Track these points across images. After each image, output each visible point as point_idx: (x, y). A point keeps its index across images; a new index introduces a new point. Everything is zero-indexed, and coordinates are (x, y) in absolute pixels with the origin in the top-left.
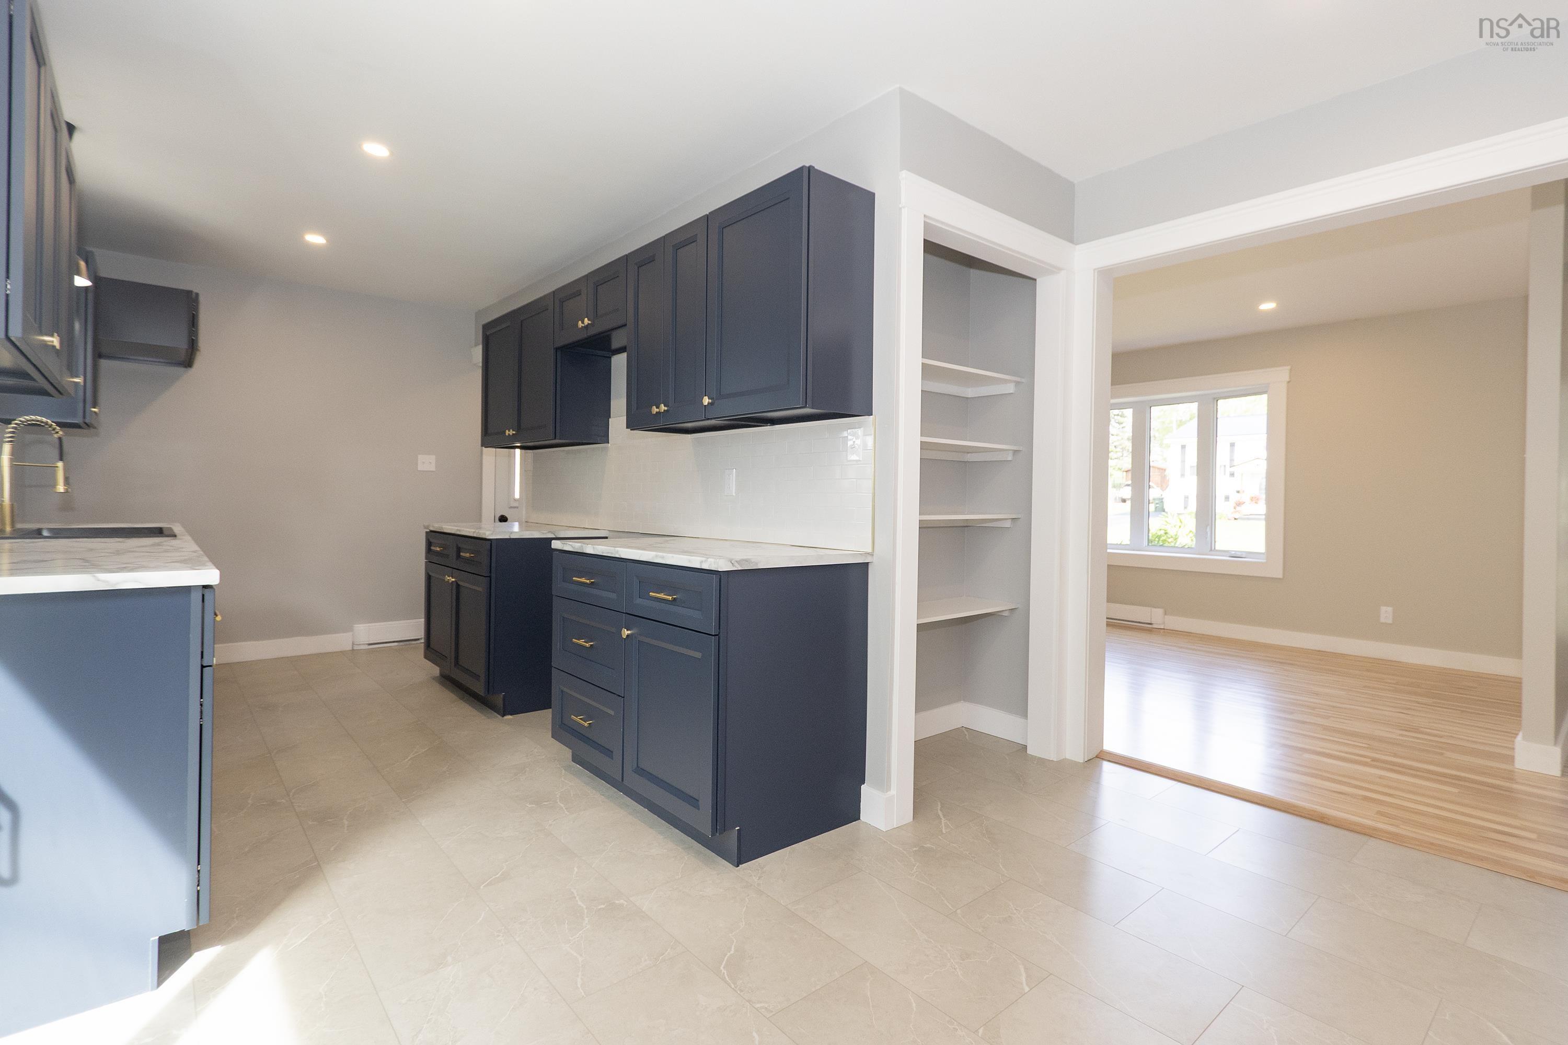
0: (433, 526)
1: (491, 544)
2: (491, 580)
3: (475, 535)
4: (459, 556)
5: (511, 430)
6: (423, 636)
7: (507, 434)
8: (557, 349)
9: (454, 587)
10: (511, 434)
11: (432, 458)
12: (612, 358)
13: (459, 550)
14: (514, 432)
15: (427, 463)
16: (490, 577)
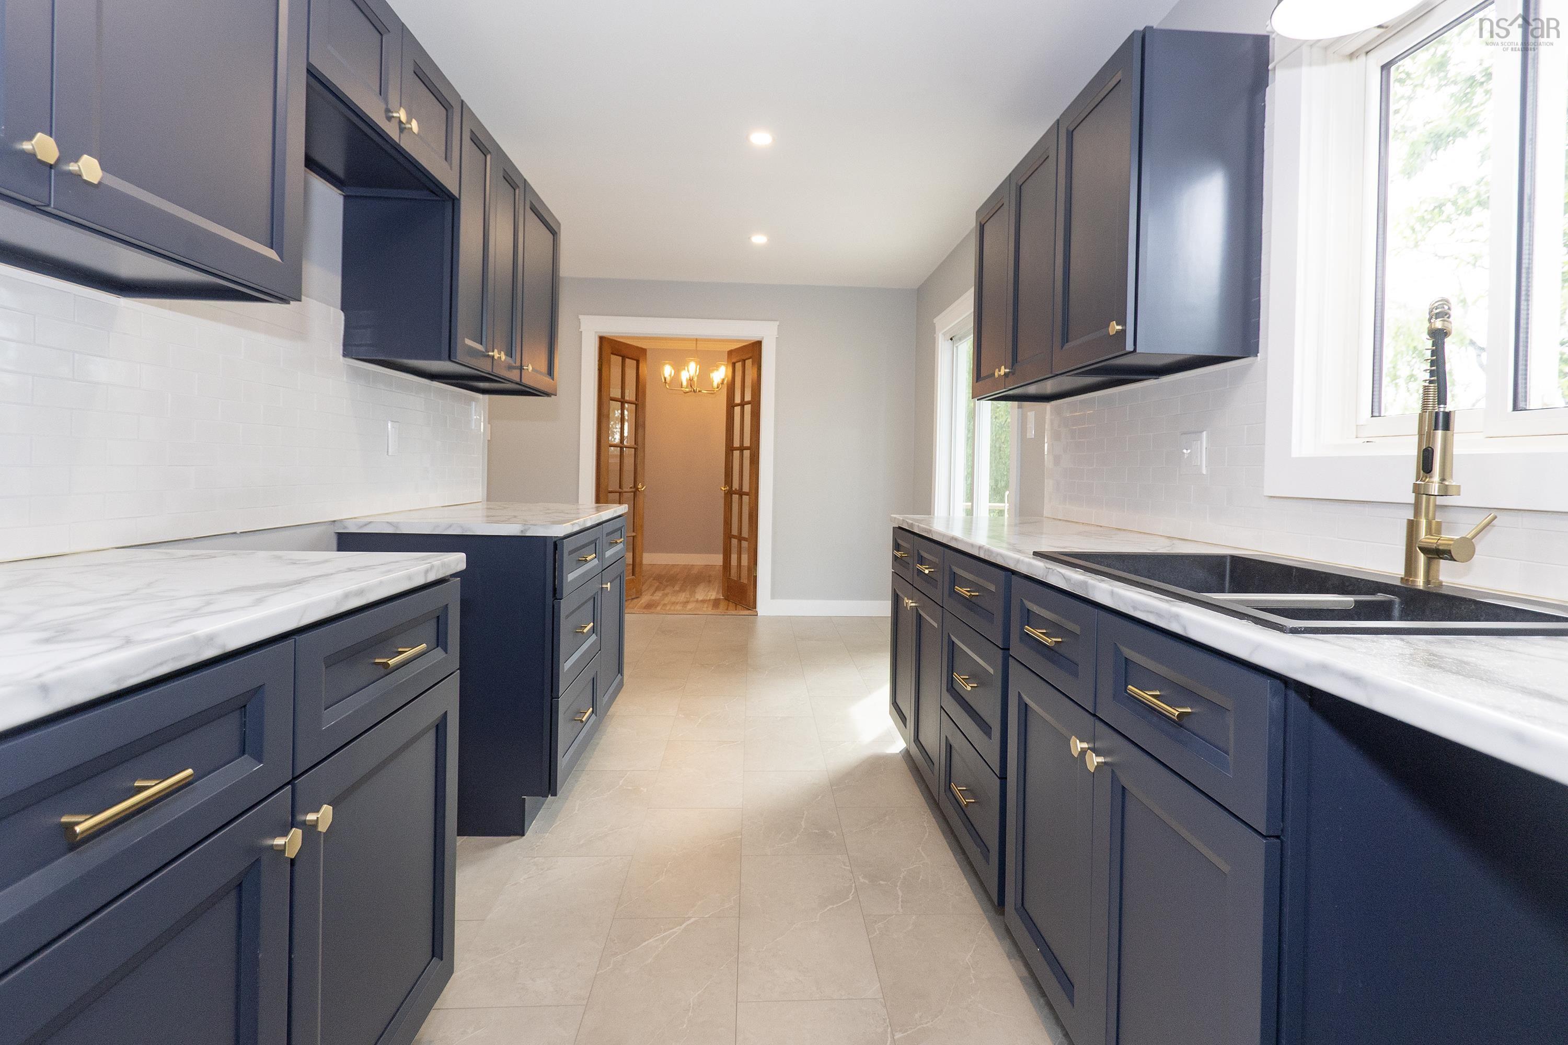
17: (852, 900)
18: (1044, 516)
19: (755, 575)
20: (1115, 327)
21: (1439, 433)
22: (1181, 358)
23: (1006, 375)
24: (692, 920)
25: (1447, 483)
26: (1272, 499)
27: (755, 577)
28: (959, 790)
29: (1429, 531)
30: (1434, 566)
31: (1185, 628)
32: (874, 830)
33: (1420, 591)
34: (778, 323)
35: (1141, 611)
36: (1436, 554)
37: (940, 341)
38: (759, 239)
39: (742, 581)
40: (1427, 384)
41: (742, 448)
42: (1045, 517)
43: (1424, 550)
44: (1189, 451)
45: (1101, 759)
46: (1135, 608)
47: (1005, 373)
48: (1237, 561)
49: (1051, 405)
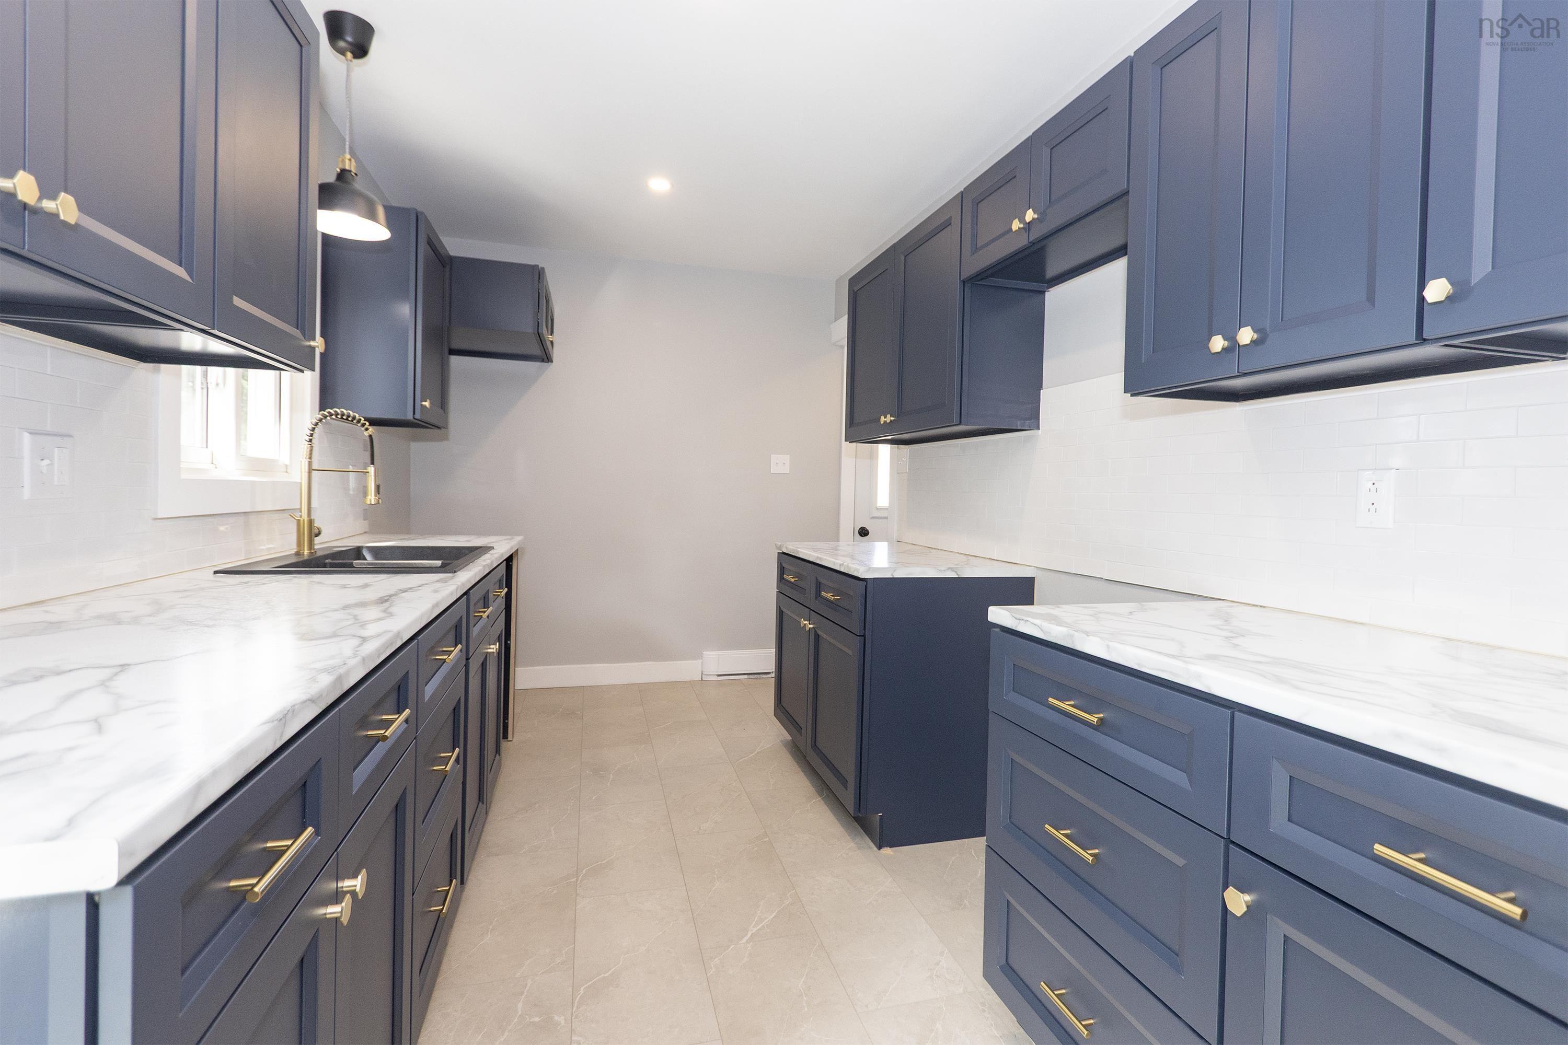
0: (786, 548)
1: (866, 586)
2: (865, 639)
3: (842, 570)
4: (818, 595)
5: (889, 416)
6: (774, 670)
7: (882, 422)
8: (964, 282)
9: (812, 637)
10: (888, 421)
11: (786, 458)
12: (1047, 294)
13: (819, 587)
14: (893, 419)
15: (780, 464)
16: (864, 636)
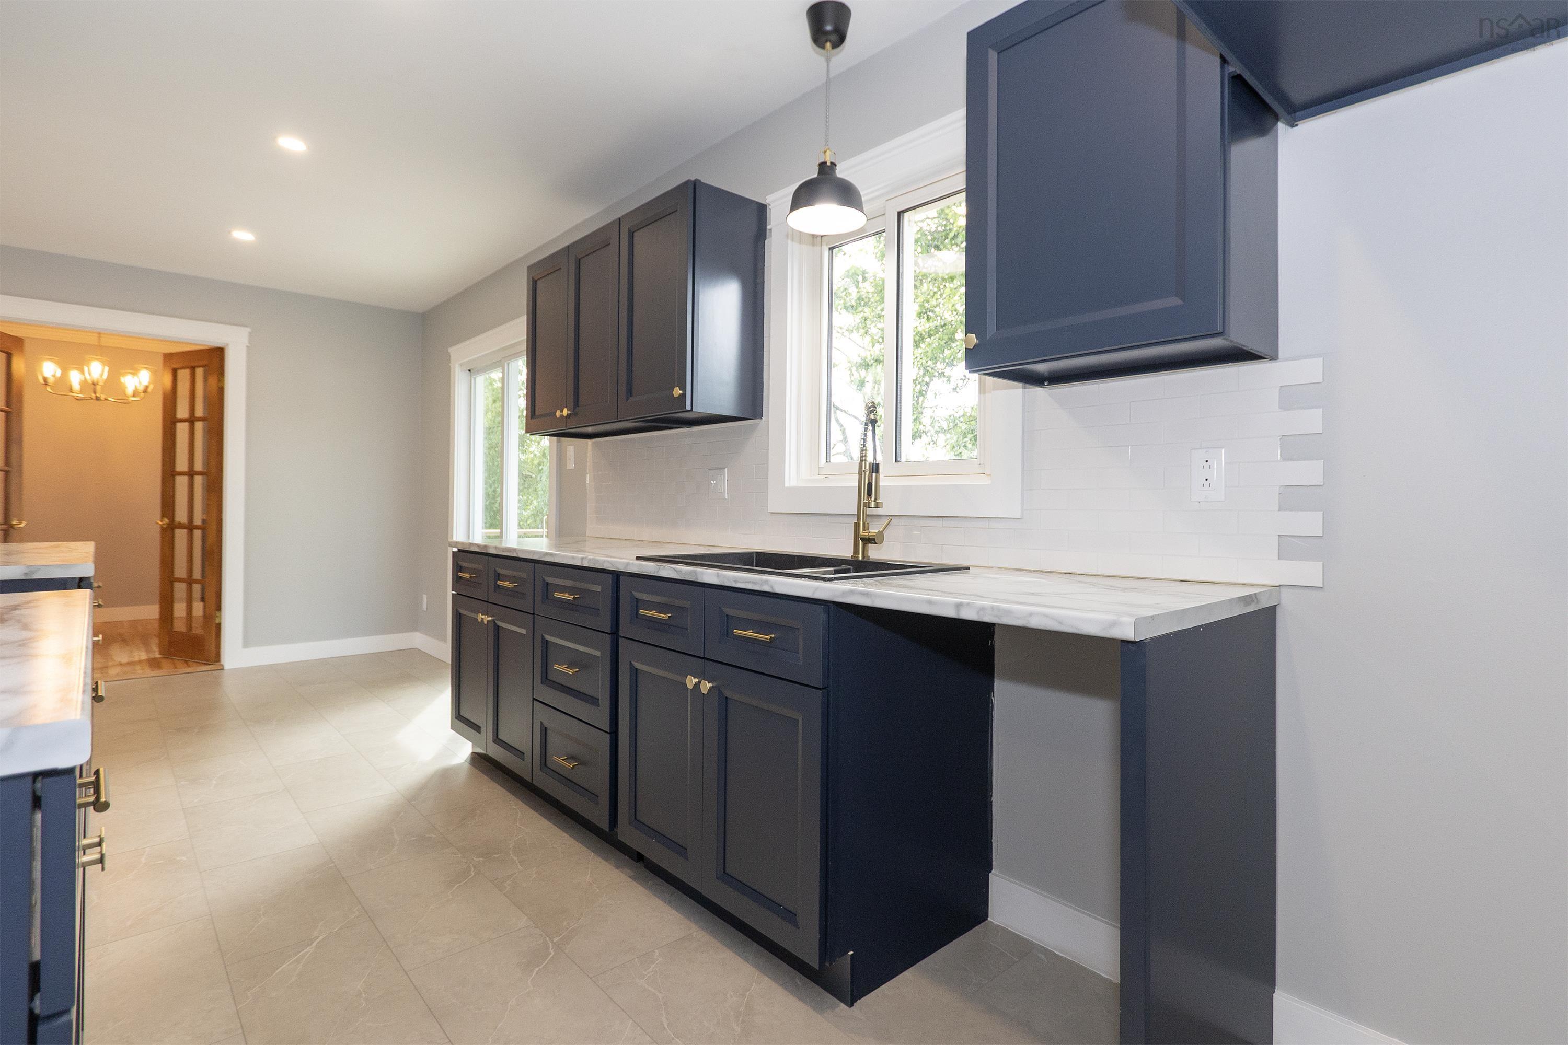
17: (475, 875)
18: (587, 535)
19: (217, 622)
20: (677, 392)
21: (874, 474)
22: (705, 415)
23: (568, 416)
24: (321, 938)
25: (877, 501)
26: (773, 514)
27: (219, 626)
28: (563, 760)
29: (864, 530)
30: (866, 547)
31: (772, 587)
32: (470, 823)
33: (860, 561)
34: (248, 330)
35: (740, 582)
36: (868, 541)
37: (457, 372)
38: (243, 235)
39: (194, 632)
40: (862, 447)
41: (191, 473)
42: (588, 537)
43: (863, 539)
44: (715, 482)
45: (710, 685)
46: (736, 582)
47: (567, 415)
48: (759, 554)
49: (594, 443)
